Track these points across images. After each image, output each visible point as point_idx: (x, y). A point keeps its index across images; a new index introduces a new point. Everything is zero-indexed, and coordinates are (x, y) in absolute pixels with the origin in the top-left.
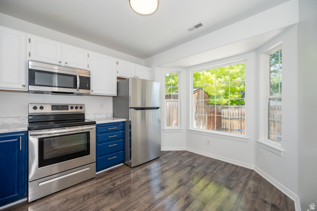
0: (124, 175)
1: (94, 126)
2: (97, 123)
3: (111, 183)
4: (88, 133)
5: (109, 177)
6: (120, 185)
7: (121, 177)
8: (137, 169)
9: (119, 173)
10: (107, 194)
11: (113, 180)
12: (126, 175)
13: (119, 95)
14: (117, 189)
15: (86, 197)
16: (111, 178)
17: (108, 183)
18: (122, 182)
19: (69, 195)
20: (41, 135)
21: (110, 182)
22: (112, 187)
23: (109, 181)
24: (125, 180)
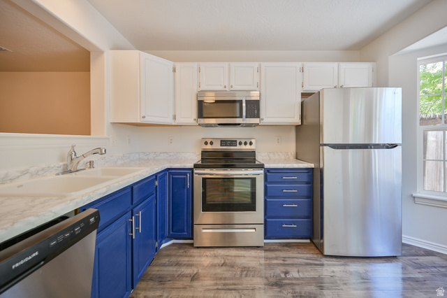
0: (307, 264)
1: (262, 172)
2: (267, 166)
3: (283, 269)
4: (253, 180)
5: (282, 254)
6: (296, 279)
7: (301, 265)
8: (334, 261)
9: (299, 255)
10: (272, 285)
11: (288, 265)
12: (311, 264)
13: (305, 123)
14: (289, 284)
15: (245, 273)
16: (284, 259)
17: (279, 265)
18: (301, 275)
19: (229, 258)
20: (204, 174)
21: (281, 264)
22: (283, 275)
23: (281, 262)
24: (307, 275)
